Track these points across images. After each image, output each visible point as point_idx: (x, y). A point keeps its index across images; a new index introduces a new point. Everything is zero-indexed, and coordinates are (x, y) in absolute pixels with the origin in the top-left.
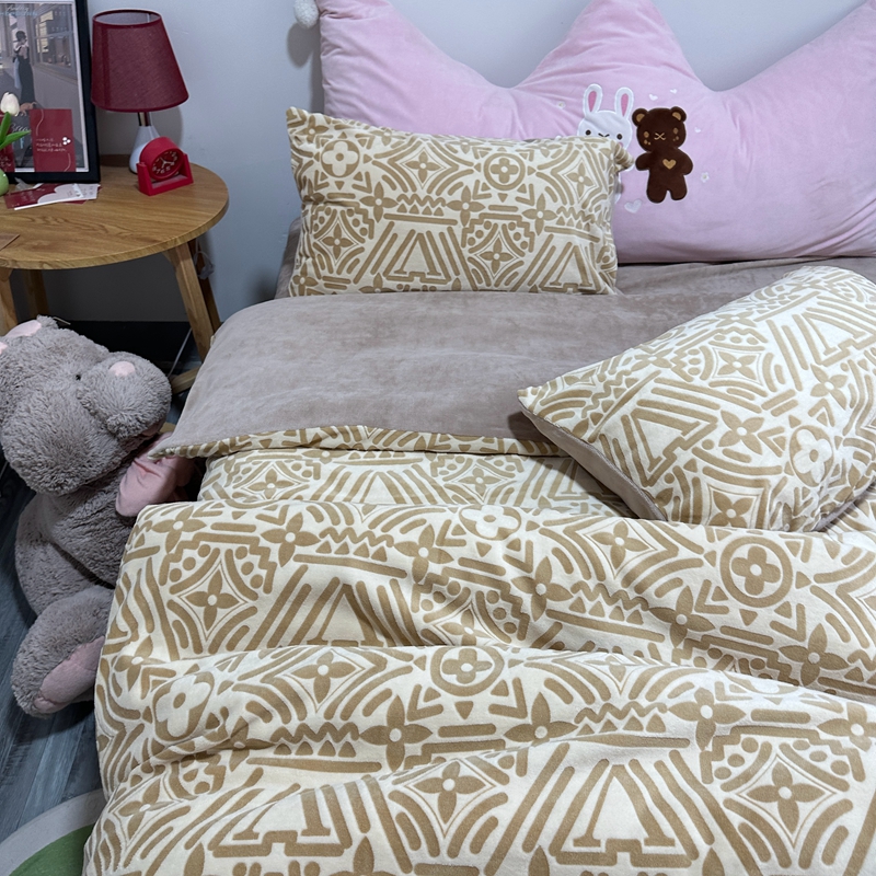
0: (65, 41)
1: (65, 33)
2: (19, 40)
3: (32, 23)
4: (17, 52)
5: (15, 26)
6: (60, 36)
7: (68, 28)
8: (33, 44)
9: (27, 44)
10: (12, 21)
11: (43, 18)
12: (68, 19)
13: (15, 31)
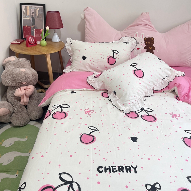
0: (41, 14)
1: (41, 13)
2: (33, 13)
3: (35, 10)
4: (32, 16)
5: (32, 11)
6: (40, 13)
7: (42, 11)
8: (35, 14)
9: (34, 14)
10: (32, 10)
11: (37, 10)
12: (42, 10)
13: (32, 12)
